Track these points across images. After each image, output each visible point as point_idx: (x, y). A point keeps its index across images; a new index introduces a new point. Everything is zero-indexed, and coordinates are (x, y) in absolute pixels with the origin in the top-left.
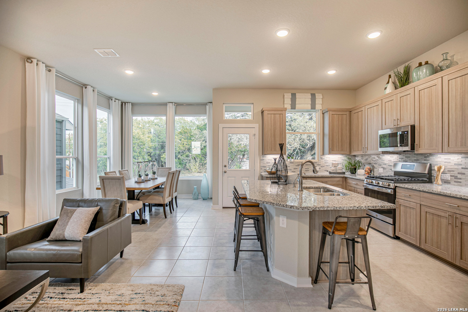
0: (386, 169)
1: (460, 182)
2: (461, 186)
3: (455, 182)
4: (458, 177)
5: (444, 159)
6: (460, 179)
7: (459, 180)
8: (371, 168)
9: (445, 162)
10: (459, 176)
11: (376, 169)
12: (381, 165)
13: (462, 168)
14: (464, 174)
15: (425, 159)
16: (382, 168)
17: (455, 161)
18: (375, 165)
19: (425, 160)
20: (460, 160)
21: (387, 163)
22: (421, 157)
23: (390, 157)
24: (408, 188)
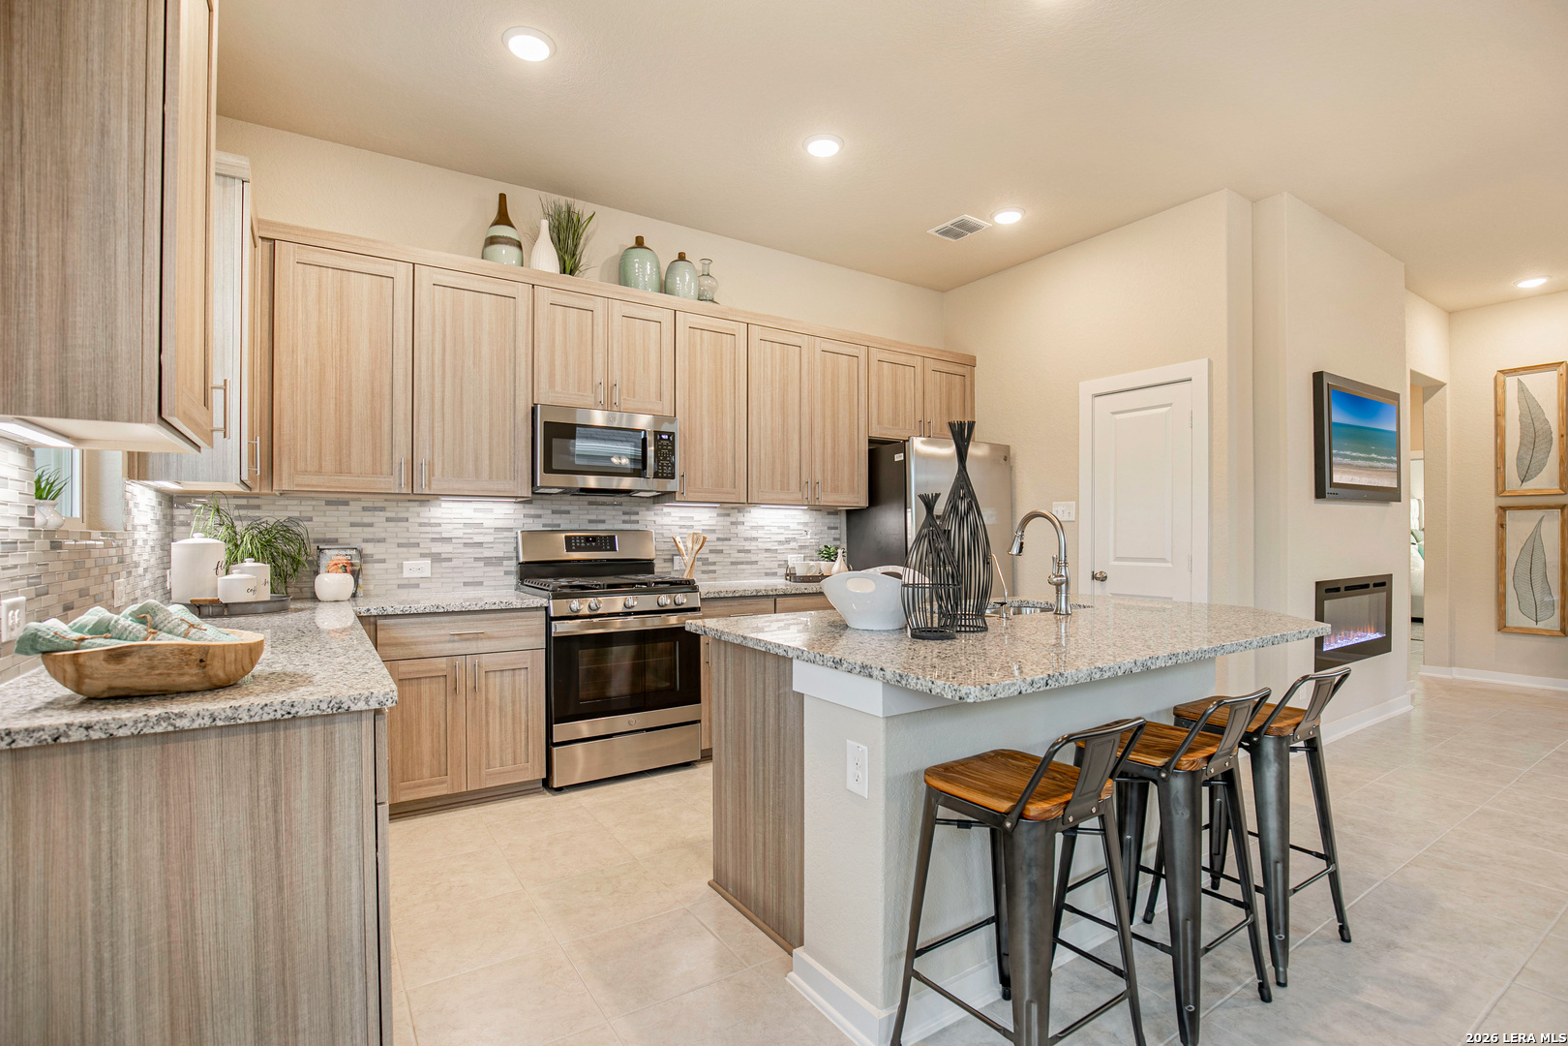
0: (450, 560)
1: (714, 572)
2: (715, 579)
3: (704, 572)
4: (710, 560)
5: (677, 519)
6: (714, 564)
7: (711, 568)
8: (352, 565)
9: (681, 527)
10: (712, 558)
11: (377, 565)
12: (417, 545)
13: (719, 539)
14: (721, 551)
15: (626, 518)
16: (423, 556)
17: (704, 523)
18: (368, 549)
19: (624, 522)
20: (714, 522)
21: (459, 533)
22: (614, 513)
23: (475, 510)
24: (744, 596)
